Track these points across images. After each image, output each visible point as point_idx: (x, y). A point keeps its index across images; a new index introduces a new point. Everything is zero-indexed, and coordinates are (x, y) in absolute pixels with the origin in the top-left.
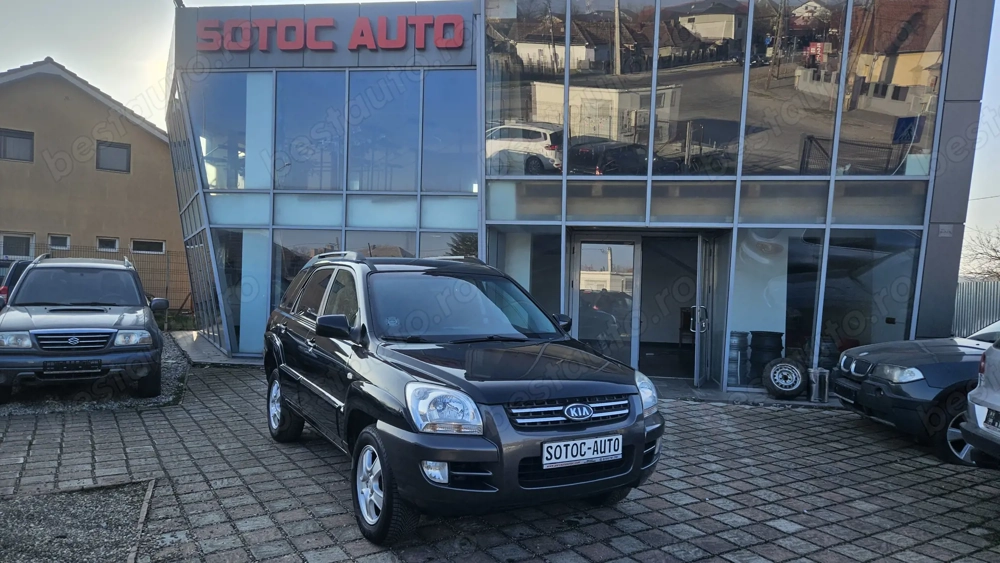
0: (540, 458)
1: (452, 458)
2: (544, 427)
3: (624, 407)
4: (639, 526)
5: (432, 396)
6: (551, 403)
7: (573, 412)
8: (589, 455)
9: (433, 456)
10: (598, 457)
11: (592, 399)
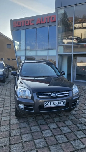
0: (44, 105)
1: (25, 104)
2: (46, 98)
3: (68, 93)
4: (74, 118)
5: (22, 89)
6: (48, 92)
7: (53, 95)
8: (57, 105)
9: (21, 103)
10: (59, 105)
11: (59, 92)
